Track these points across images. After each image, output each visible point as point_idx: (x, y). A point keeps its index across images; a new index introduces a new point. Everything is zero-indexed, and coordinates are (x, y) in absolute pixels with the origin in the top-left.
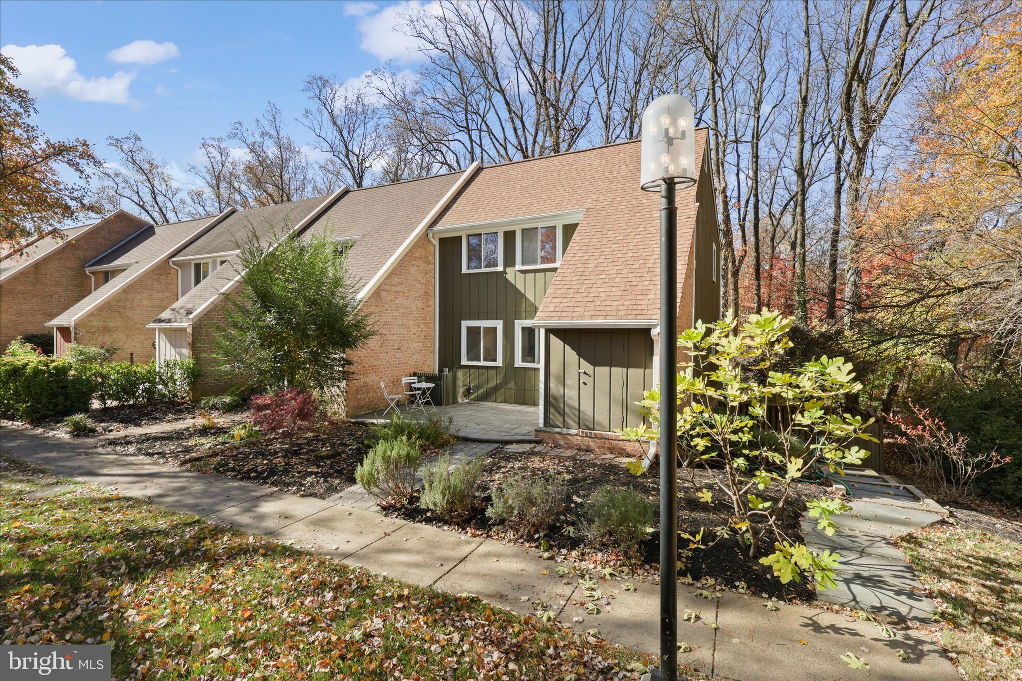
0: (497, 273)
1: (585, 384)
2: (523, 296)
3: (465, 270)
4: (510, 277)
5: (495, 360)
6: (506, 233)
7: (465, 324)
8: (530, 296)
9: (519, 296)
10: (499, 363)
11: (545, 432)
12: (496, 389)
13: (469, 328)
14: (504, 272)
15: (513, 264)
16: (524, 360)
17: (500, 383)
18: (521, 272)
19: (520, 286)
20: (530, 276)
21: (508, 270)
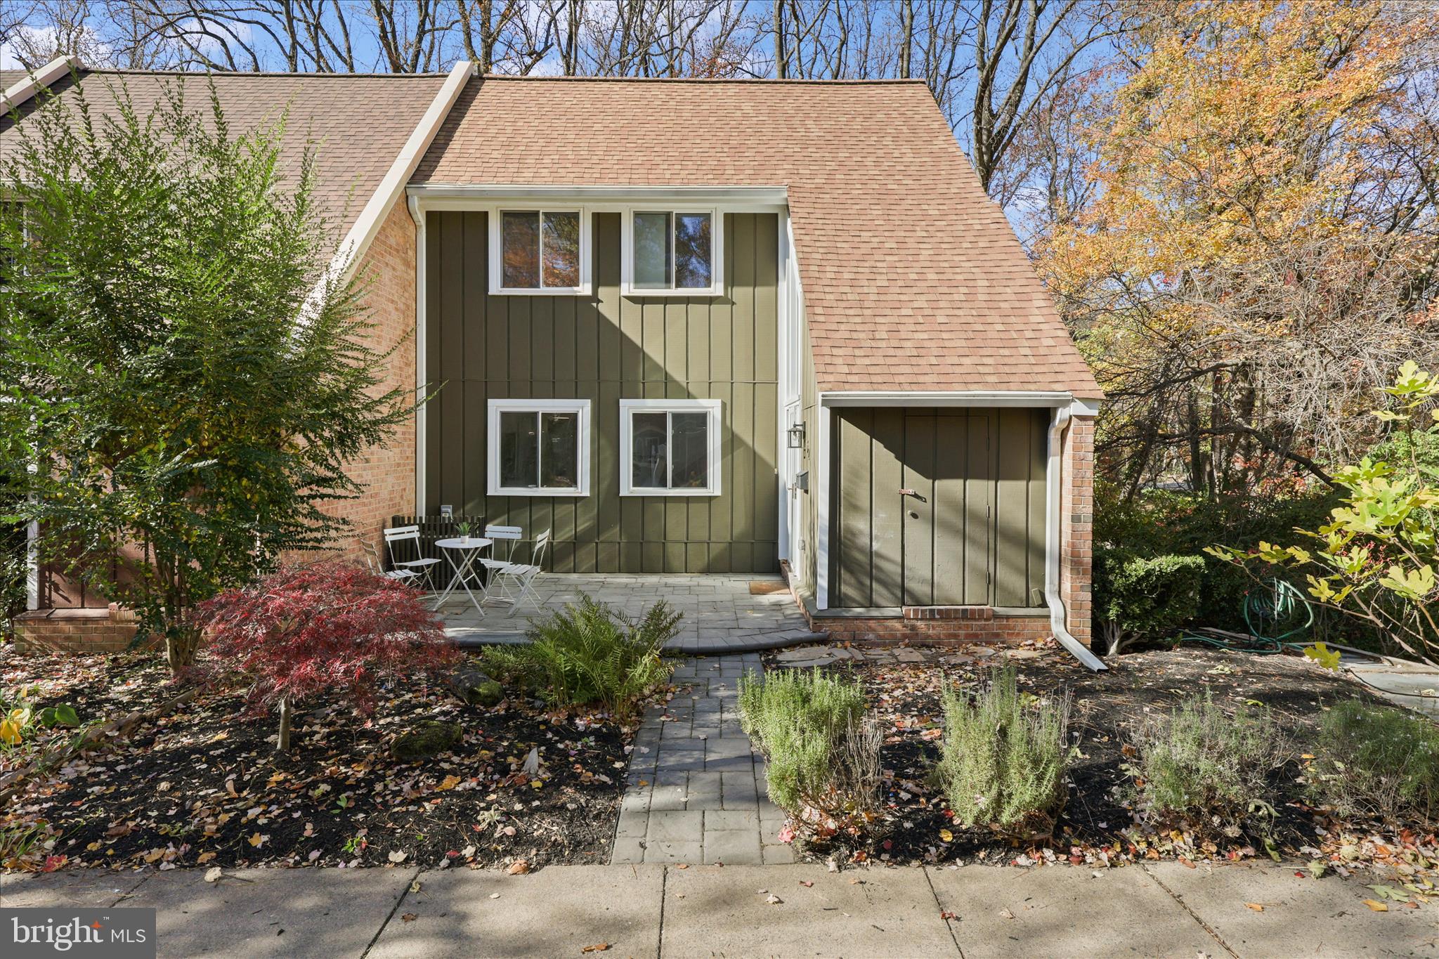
0: (576, 299)
1: (914, 516)
2: (638, 352)
3: (495, 287)
4: (607, 309)
5: (573, 482)
6: (598, 218)
7: (497, 407)
8: (653, 350)
9: (630, 352)
10: (583, 488)
11: (835, 618)
12: (576, 543)
13: (505, 416)
14: (595, 298)
15: (616, 281)
16: (639, 481)
17: (587, 531)
18: (634, 299)
19: (630, 330)
20: (653, 311)
21: (603, 292)
